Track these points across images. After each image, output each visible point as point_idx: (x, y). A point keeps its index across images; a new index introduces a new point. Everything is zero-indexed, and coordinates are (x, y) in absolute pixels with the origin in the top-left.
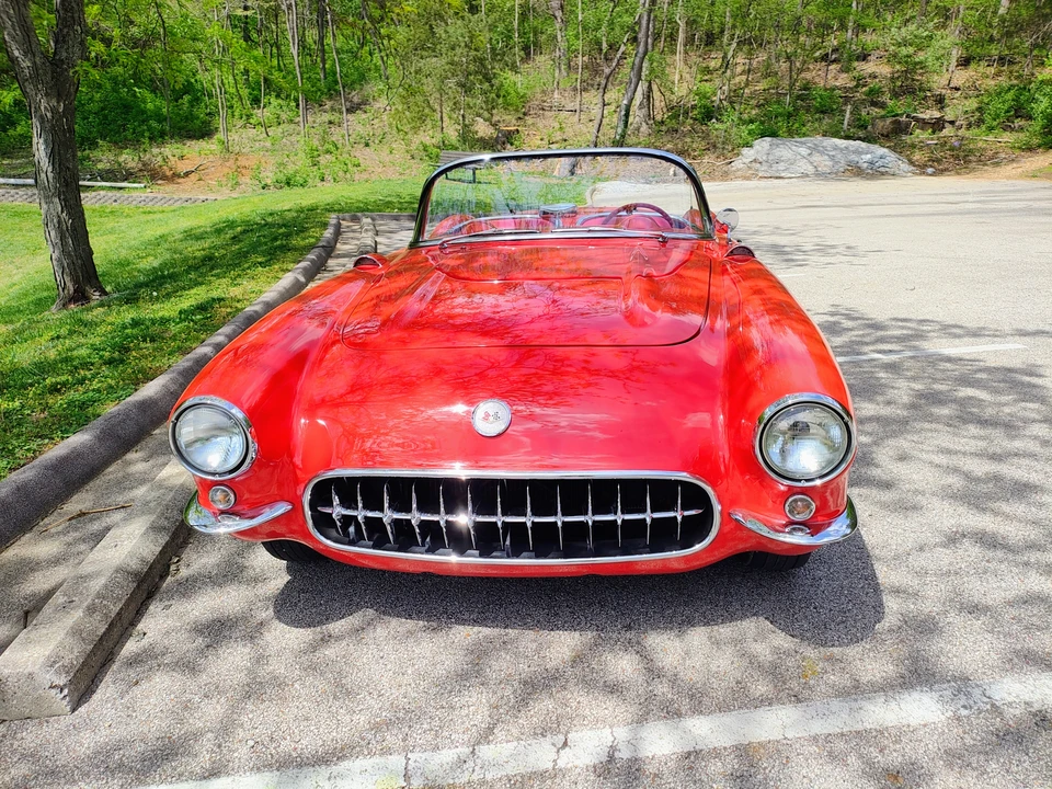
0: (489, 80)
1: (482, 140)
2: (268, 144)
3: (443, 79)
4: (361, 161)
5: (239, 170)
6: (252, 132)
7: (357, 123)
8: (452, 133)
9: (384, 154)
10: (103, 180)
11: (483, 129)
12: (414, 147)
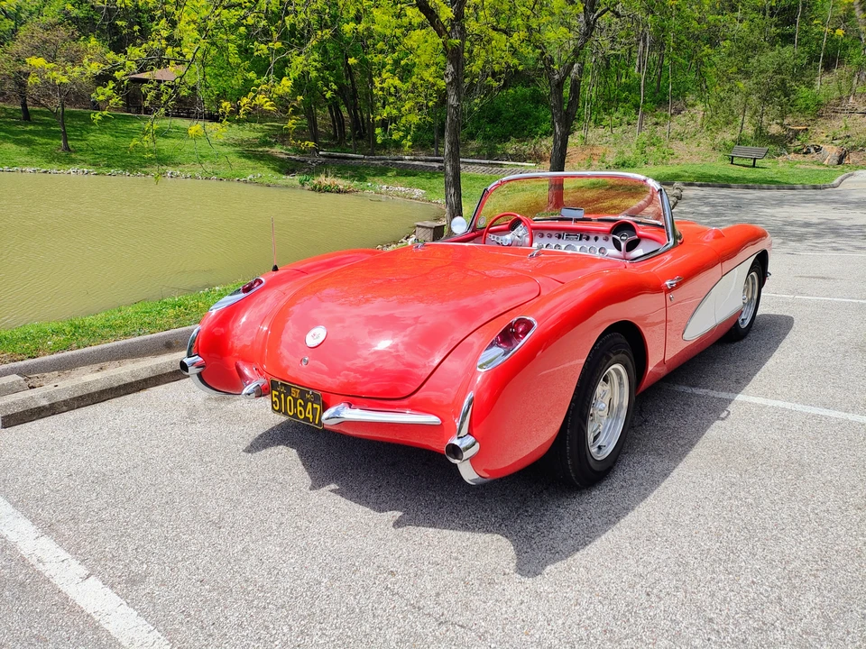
0: (786, 95)
1: (773, 137)
2: (612, 139)
3: (748, 94)
4: (675, 151)
5: (592, 157)
6: (601, 131)
7: (676, 124)
8: (749, 131)
9: (693, 147)
10: (513, 160)
11: (774, 129)
12: (717, 141)
